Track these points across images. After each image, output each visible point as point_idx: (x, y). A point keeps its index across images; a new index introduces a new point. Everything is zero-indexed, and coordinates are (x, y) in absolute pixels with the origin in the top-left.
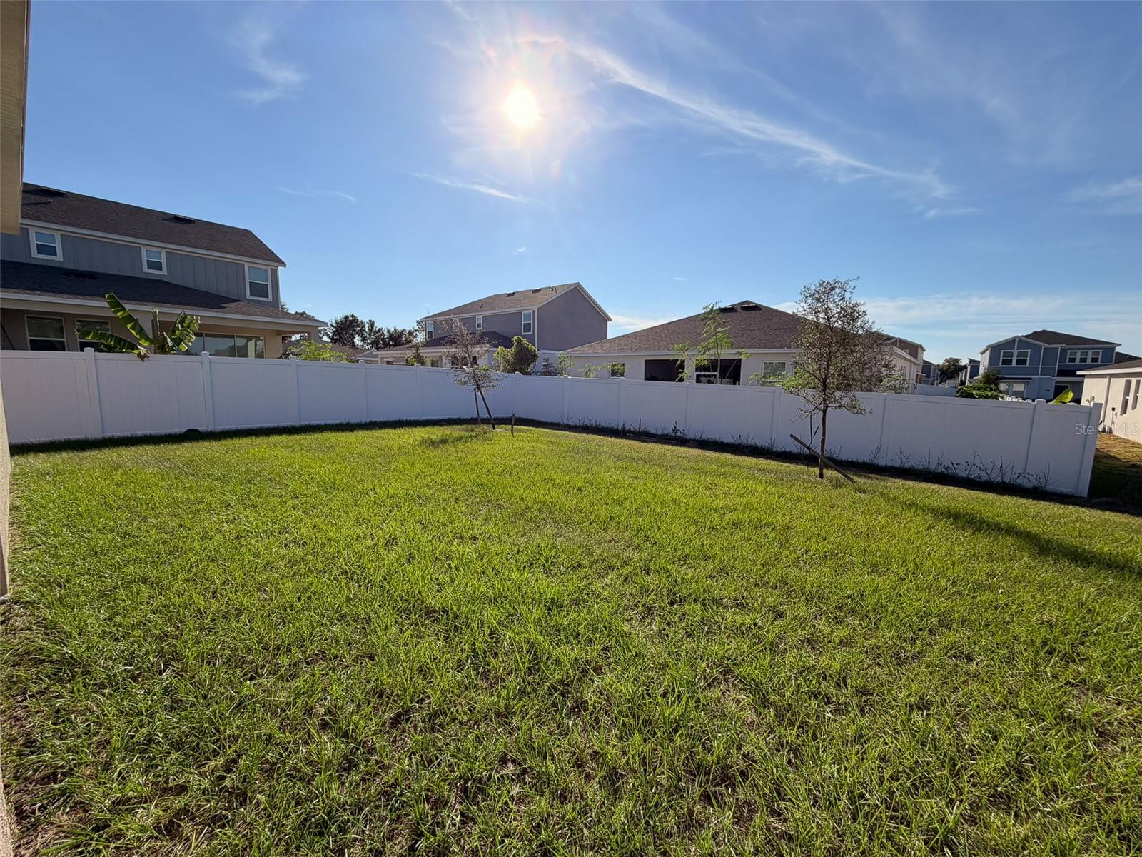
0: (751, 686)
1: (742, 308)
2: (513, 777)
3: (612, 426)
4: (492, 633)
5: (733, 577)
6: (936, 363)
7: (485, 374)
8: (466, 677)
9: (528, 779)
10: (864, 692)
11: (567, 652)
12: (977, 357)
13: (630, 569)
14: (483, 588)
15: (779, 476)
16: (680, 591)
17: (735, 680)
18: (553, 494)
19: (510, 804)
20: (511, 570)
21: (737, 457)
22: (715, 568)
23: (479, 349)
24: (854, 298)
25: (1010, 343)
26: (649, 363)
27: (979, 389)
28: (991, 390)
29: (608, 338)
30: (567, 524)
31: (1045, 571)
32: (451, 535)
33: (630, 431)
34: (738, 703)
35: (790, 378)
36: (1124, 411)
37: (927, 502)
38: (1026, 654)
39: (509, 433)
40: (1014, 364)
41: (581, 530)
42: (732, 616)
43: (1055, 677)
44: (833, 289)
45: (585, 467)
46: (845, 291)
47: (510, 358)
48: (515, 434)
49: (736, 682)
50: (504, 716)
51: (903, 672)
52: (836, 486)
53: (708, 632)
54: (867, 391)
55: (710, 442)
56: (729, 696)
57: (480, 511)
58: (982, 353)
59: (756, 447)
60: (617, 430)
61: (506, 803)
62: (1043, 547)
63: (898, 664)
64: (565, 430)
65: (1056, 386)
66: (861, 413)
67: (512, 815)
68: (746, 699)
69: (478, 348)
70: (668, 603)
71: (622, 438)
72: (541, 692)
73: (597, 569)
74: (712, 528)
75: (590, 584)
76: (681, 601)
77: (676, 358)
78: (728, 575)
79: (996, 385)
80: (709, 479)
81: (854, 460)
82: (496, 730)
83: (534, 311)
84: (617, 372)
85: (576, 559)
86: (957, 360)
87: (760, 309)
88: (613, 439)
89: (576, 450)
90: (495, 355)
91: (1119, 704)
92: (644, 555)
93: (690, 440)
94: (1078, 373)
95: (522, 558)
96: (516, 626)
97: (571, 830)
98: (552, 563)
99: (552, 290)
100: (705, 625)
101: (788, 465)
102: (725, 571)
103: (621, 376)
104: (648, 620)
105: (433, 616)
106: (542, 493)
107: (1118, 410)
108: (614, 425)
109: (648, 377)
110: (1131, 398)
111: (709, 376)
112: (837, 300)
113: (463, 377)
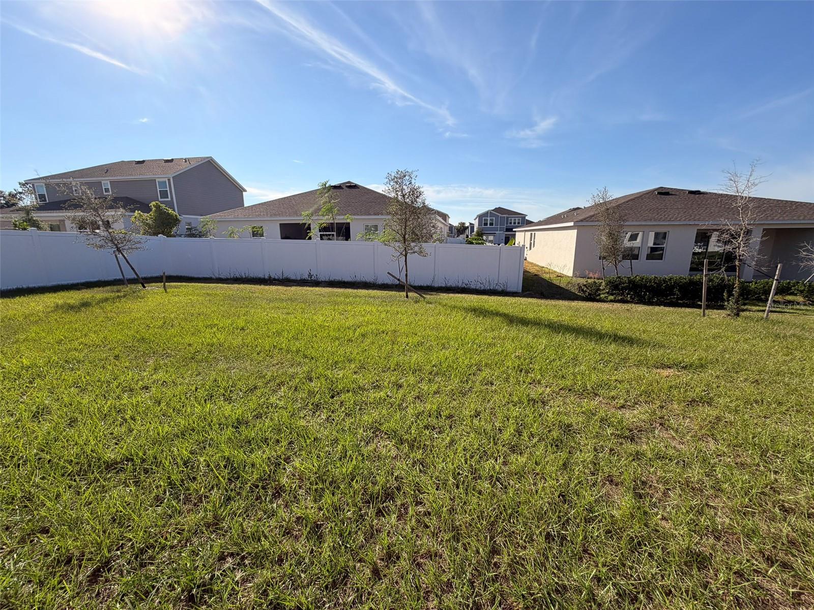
0: (392, 435)
1: (346, 186)
2: (235, 567)
3: (260, 276)
4: (185, 464)
5: (368, 370)
6: (455, 225)
7: (125, 237)
8: (167, 507)
9: (247, 562)
10: (450, 417)
11: (259, 456)
12: (473, 222)
13: (297, 380)
14: (166, 428)
15: (383, 300)
16: (337, 386)
17: (382, 434)
18: (219, 336)
19: (236, 587)
20: (193, 406)
21: (356, 290)
22: (356, 366)
23: (113, 213)
24: (417, 183)
25: (486, 214)
26: (283, 226)
27: (475, 239)
28: (481, 240)
29: (245, 206)
30: (237, 358)
31: (514, 331)
32: (118, 391)
33: (275, 279)
34: (387, 447)
35: (382, 235)
36: (530, 249)
37: (461, 304)
38: (512, 374)
39: (162, 290)
40: (488, 226)
41: (252, 360)
42: (373, 395)
43: (524, 382)
44: (405, 176)
45: (243, 311)
46: (412, 178)
47: (150, 222)
48: (168, 290)
49: (383, 435)
50: (215, 525)
51: (465, 399)
52: (416, 302)
53: (360, 409)
54: (425, 242)
55: (336, 282)
56: (380, 445)
57: (146, 362)
58: (475, 220)
59: (366, 283)
60: (264, 279)
61: (233, 589)
62: (511, 320)
63: (463, 396)
64: (218, 283)
65: (505, 237)
66: (425, 256)
67: (240, 595)
68: (390, 444)
69: (111, 213)
70: (330, 397)
71: (270, 285)
72: (244, 494)
73: (271, 387)
74: (350, 340)
75: (267, 399)
76: (338, 393)
77: (304, 222)
78: (365, 369)
79: (482, 237)
80: (341, 307)
81: (422, 285)
82: (210, 537)
83: (169, 180)
84: (257, 234)
85: (251, 382)
86: (464, 224)
87: (359, 188)
88: (262, 287)
89: (232, 298)
90: (133, 219)
91: (547, 387)
92: (306, 368)
93: (322, 281)
94: (514, 230)
95: (202, 393)
96: (210, 451)
97: (291, 580)
98: (230, 391)
99: (186, 162)
100: (358, 405)
101: (388, 292)
102: (362, 367)
103: (261, 236)
104: (318, 413)
105: (116, 468)
106: (207, 336)
107: (528, 248)
108: (261, 276)
109: (283, 236)
110: (532, 242)
111: (330, 235)
112: (407, 184)
113: (98, 241)
